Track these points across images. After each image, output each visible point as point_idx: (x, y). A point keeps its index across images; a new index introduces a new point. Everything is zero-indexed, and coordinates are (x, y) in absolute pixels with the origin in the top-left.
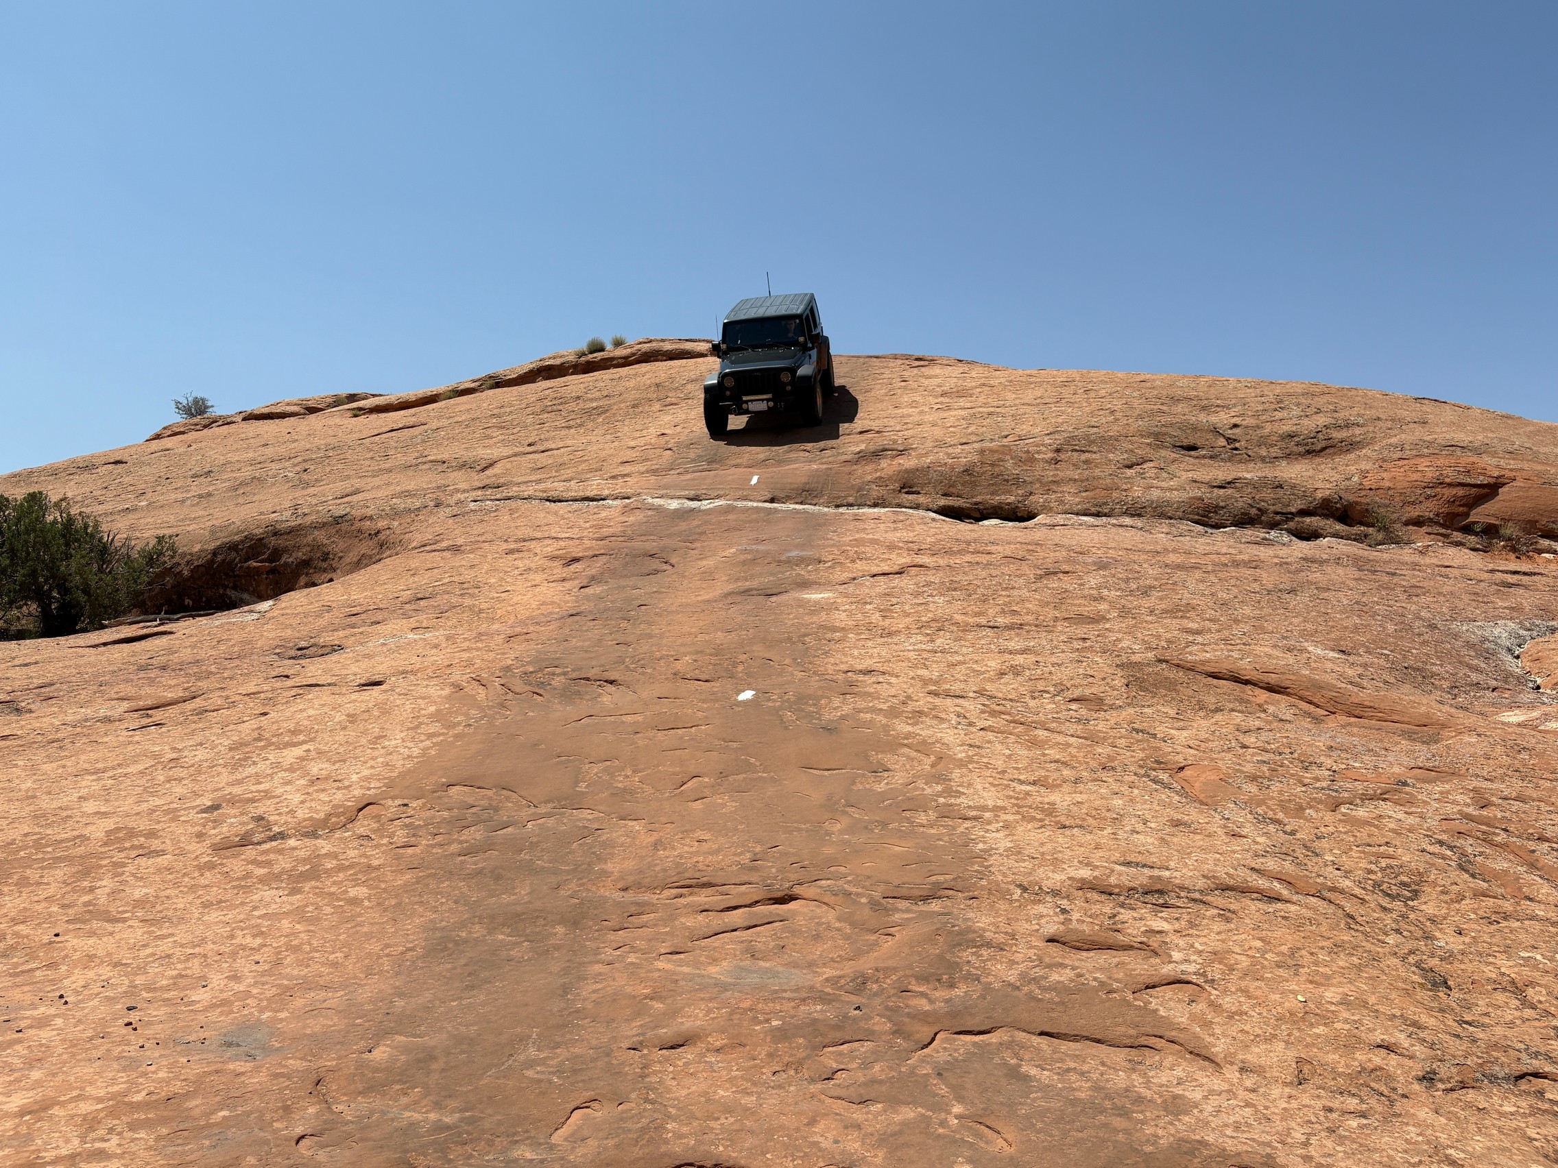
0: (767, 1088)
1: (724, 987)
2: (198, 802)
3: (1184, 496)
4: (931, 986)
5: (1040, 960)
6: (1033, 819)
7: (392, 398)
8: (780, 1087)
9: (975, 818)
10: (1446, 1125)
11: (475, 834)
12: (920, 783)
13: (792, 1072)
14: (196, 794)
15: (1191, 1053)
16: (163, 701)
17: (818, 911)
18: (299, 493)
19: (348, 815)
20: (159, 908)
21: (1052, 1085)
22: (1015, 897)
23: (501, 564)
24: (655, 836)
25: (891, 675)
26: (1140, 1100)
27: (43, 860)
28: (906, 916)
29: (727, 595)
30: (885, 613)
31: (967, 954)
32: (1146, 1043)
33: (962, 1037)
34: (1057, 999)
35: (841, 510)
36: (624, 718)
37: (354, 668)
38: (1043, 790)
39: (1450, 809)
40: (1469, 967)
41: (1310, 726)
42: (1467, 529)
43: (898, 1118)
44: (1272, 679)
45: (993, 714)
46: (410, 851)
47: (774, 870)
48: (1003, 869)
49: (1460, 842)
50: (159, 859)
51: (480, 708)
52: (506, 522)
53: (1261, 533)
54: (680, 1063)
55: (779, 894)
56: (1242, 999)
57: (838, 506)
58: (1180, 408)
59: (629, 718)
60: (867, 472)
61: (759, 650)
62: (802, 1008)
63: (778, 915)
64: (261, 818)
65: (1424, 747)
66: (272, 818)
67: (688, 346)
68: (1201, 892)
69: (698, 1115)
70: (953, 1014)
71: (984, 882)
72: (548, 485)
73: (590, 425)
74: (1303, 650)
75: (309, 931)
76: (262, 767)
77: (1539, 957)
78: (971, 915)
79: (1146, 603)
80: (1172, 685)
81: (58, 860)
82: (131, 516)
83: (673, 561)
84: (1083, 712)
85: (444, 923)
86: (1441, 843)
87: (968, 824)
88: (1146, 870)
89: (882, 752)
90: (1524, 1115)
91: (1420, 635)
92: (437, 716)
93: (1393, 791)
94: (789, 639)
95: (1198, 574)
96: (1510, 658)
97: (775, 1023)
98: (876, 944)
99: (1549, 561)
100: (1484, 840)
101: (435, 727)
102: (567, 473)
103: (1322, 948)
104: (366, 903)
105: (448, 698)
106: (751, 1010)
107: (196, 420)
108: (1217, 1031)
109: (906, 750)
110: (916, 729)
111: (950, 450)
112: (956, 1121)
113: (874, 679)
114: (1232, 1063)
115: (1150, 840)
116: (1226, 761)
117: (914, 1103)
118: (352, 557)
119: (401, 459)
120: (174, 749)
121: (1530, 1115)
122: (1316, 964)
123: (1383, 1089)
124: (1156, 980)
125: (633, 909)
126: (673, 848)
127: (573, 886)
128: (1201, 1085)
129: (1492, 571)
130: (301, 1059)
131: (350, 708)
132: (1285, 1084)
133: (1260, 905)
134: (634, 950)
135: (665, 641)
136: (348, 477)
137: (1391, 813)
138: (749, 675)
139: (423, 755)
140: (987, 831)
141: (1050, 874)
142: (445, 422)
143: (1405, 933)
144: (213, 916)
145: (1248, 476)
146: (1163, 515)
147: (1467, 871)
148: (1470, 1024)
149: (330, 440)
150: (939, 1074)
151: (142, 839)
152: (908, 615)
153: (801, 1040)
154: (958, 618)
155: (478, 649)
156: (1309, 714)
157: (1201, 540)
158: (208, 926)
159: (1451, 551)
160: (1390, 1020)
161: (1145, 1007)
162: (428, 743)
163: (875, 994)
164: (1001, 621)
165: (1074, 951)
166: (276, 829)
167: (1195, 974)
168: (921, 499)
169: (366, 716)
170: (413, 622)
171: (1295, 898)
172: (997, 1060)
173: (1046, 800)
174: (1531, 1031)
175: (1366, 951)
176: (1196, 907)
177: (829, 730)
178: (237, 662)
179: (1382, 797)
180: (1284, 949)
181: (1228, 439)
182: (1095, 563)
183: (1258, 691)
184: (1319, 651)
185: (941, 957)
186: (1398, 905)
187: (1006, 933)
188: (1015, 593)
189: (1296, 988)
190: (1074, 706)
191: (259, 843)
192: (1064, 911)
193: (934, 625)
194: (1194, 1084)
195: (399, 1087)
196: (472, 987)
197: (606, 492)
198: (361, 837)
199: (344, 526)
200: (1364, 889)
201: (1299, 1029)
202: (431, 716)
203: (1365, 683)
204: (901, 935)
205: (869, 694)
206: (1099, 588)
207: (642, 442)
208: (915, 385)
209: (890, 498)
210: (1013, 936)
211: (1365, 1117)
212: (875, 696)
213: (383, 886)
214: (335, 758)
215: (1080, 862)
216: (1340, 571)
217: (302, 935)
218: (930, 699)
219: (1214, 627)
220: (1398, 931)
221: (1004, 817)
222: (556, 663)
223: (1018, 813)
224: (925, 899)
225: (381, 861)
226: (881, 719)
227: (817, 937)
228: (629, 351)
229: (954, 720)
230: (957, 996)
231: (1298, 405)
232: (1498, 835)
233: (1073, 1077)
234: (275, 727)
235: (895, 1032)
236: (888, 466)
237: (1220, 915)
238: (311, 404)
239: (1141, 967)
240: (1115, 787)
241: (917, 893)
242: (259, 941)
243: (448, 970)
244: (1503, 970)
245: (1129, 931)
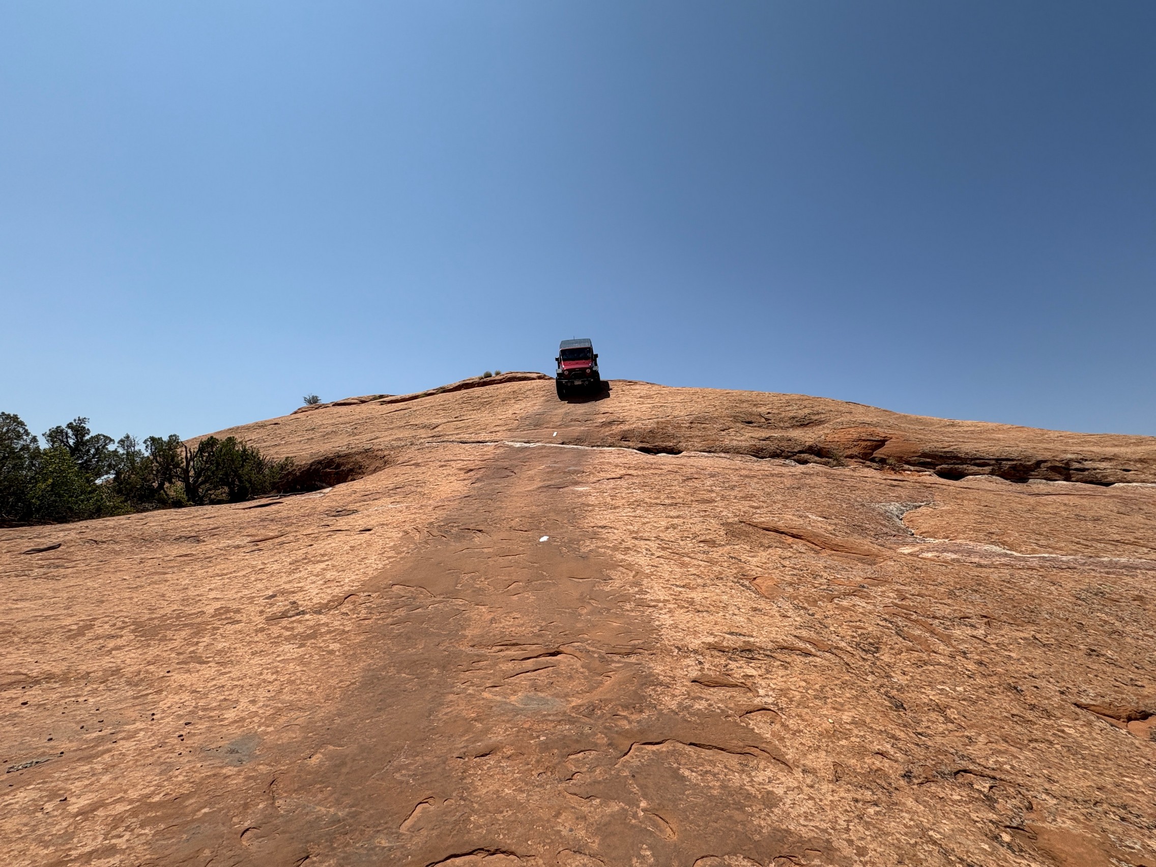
0: (533, 787)
1: (516, 712)
2: (266, 593)
3: (748, 444)
4: (630, 712)
5: (689, 694)
6: (683, 607)
7: (398, 397)
8: (541, 786)
9: (654, 606)
10: (924, 811)
11: (401, 613)
12: (627, 587)
13: (549, 774)
14: (267, 589)
15: (774, 758)
16: (267, 537)
17: (572, 661)
18: (352, 438)
19: (339, 601)
20: (228, 655)
21: (698, 784)
22: (675, 654)
23: (436, 472)
24: (493, 615)
25: (615, 529)
26: (749, 796)
27: (179, 625)
28: (618, 665)
29: (539, 488)
30: (613, 497)
31: (649, 690)
32: (748, 751)
33: (646, 746)
34: (698, 721)
35: (595, 448)
36: (483, 550)
37: (360, 522)
38: (688, 590)
39: (887, 601)
40: (913, 695)
41: (813, 555)
42: (873, 460)
43: (608, 811)
44: (794, 531)
45: (664, 549)
46: (366, 622)
47: (550, 637)
48: (669, 637)
49: (895, 620)
50: (237, 626)
51: (415, 544)
52: (442, 453)
53: (782, 461)
54: (485, 768)
55: (552, 651)
56: (799, 722)
57: (592, 446)
58: (745, 405)
59: (486, 550)
60: (606, 431)
61: (552, 516)
62: (558, 727)
63: (551, 663)
64: (295, 603)
65: (869, 567)
66: (300, 603)
67: (528, 375)
68: (771, 651)
69: (491, 809)
70: (642, 732)
71: (658, 645)
72: (461, 436)
73: (483, 409)
74: (807, 517)
75: (302, 671)
76: (304, 573)
77: (948, 689)
78: (652, 665)
79: (733, 493)
80: (747, 534)
81: (186, 625)
82: (277, 448)
83: (515, 471)
84: (706, 548)
85: (375, 666)
86: (886, 620)
87: (651, 610)
88: (741, 637)
89: (610, 569)
90: (967, 803)
91: (858, 509)
92: (394, 548)
93: (859, 591)
94: (567, 510)
95: (755, 480)
96: (898, 520)
97: (542, 738)
98: (601, 683)
99: (909, 475)
100: (906, 618)
101: (392, 553)
102: (471, 430)
103: (836, 685)
104: (337, 653)
105: (401, 538)
106: (529, 729)
107: (312, 406)
108: (788, 744)
109: (621, 568)
110: (626, 557)
111: (644, 422)
112: (642, 813)
113: (606, 531)
114: (798, 767)
115: (742, 619)
116: (776, 575)
117: (618, 799)
118: (372, 468)
119: (399, 424)
120: (264, 563)
121: (970, 803)
122: (835, 696)
123: (884, 784)
124: (751, 708)
125: (476, 659)
126: (501, 623)
127: (446, 644)
128: (782, 783)
129: (885, 479)
130: (267, 765)
131: (352, 543)
132: (830, 781)
133: (802, 659)
134: (472, 684)
135: (508, 511)
136: (374, 431)
137: (859, 603)
138: (546, 528)
139: (383, 568)
140: (660, 614)
141: (693, 640)
142: (419, 407)
143: (876, 674)
144: (256, 660)
145: (776, 435)
146: (738, 453)
147: (901, 636)
148: (921, 734)
149: (368, 415)
150: (633, 776)
151: (232, 614)
152: (623, 498)
153: (556, 751)
154: (647, 500)
155: (420, 513)
156: (813, 549)
157: (756, 464)
158: (251, 667)
159: (866, 470)
160: (880, 734)
161: (747, 727)
162: (387, 562)
163: (599, 717)
164: (667, 502)
165: (706, 688)
166: (301, 609)
167: (772, 704)
168: (630, 444)
169: (359, 547)
170: (392, 500)
171: (818, 653)
172: (666, 765)
173: (690, 596)
174: (956, 739)
175: (858, 686)
176: (768, 660)
177: (584, 557)
178: (307, 518)
179: (853, 594)
180: (817, 687)
181: (766, 419)
182: (709, 474)
183: (788, 537)
184: (814, 517)
185: (635, 692)
186: (869, 656)
187: (670, 677)
188: (673, 488)
189: (827, 713)
190: (702, 545)
191: (291, 617)
192: (700, 663)
193: (636, 503)
194: (778, 782)
195: (319, 786)
196: (379, 710)
197: (487, 439)
198: (343, 614)
199: (370, 454)
200: (852, 647)
201: (833, 742)
202: (390, 548)
203: (837, 533)
204: (615, 677)
205: (603, 539)
206: (711, 486)
207: (504, 417)
208: (628, 393)
209: (616, 444)
210: (674, 678)
211: (877, 805)
212: (607, 540)
213: (348, 643)
214: (340, 569)
215: (708, 633)
216: (819, 479)
217: (298, 674)
218: (633, 541)
219: (765, 505)
220: (873, 673)
221: (669, 606)
222: (455, 521)
223: (676, 603)
224: (628, 654)
225: (350, 628)
226: (609, 552)
227: (570, 678)
228: (502, 377)
229: (645, 552)
230: (644, 718)
231: (796, 404)
232: (912, 615)
233: (710, 777)
234: (314, 552)
235: (609, 745)
236: (616, 429)
237: (782, 665)
238: (363, 399)
239: (743, 699)
240: (723, 588)
241: (623, 651)
242: (274, 677)
243: (370, 698)
244: (931, 697)
245: (735, 675)
